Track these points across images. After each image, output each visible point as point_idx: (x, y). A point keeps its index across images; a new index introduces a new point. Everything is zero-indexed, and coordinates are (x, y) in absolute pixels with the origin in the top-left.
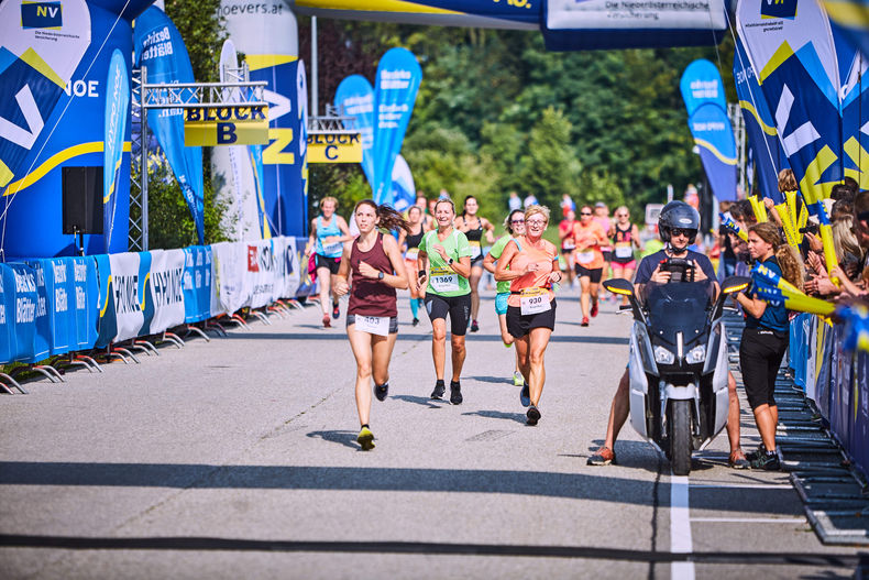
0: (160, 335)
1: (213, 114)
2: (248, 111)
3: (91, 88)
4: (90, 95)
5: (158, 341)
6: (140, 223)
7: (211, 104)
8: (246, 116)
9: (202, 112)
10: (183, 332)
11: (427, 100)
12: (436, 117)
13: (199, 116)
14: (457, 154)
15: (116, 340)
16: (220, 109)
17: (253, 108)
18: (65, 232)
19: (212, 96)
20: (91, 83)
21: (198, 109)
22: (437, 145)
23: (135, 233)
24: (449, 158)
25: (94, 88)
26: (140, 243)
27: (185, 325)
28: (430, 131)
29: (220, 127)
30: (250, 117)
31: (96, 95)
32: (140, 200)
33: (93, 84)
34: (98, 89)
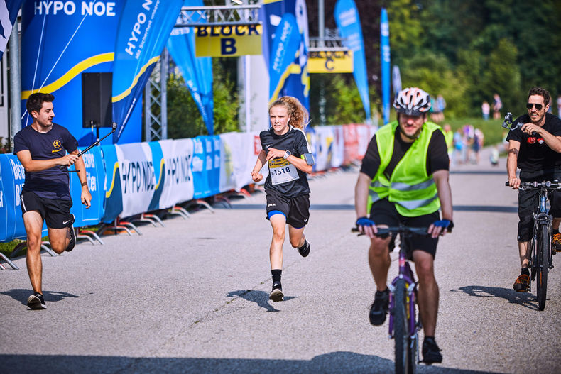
0: (169, 209)
1: (218, 31)
2: (245, 29)
3: (109, 9)
4: (109, 14)
6: (160, 119)
7: (216, 23)
8: (244, 33)
9: (209, 30)
10: (191, 206)
11: (421, 35)
12: (427, 46)
13: (207, 33)
14: (441, 70)
16: (223, 27)
17: (250, 26)
18: (84, 126)
19: (216, 17)
20: (109, 4)
21: (206, 27)
22: (429, 65)
24: (436, 75)
25: (112, 9)
26: (160, 133)
27: (194, 200)
28: (423, 54)
29: (223, 41)
30: (247, 33)
31: (113, 14)
32: (160, 100)
33: (111, 5)
34: (115, 9)
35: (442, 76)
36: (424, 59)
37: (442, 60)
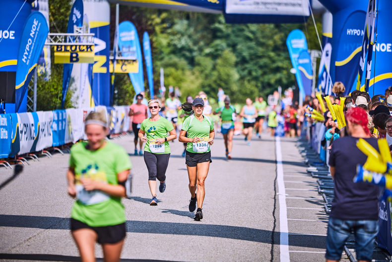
0: (40, 152)
1: (68, 48)
2: (85, 48)
3: (11, 35)
4: (11, 38)
5: (39, 154)
6: (33, 99)
7: (68, 44)
8: (84, 50)
9: (63, 48)
10: (52, 150)
12: (173, 52)
13: (62, 49)
14: (183, 70)
15: (19, 154)
16: (71, 46)
17: (87, 46)
19: (68, 40)
20: (11, 32)
21: (61, 46)
22: (174, 65)
23: (30, 103)
24: (179, 72)
25: (13, 35)
26: (33, 108)
27: (52, 147)
28: (170, 58)
29: (72, 54)
30: (86, 50)
31: (13, 38)
32: (33, 88)
33: (12, 32)
34: (14, 35)
35: (184, 74)
36: (171, 62)
37: (183, 62)
